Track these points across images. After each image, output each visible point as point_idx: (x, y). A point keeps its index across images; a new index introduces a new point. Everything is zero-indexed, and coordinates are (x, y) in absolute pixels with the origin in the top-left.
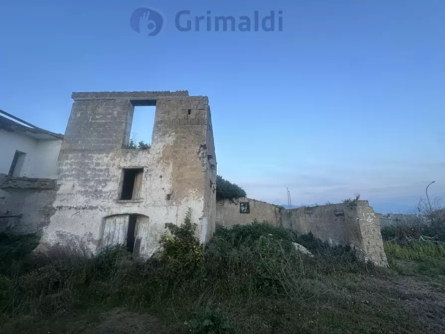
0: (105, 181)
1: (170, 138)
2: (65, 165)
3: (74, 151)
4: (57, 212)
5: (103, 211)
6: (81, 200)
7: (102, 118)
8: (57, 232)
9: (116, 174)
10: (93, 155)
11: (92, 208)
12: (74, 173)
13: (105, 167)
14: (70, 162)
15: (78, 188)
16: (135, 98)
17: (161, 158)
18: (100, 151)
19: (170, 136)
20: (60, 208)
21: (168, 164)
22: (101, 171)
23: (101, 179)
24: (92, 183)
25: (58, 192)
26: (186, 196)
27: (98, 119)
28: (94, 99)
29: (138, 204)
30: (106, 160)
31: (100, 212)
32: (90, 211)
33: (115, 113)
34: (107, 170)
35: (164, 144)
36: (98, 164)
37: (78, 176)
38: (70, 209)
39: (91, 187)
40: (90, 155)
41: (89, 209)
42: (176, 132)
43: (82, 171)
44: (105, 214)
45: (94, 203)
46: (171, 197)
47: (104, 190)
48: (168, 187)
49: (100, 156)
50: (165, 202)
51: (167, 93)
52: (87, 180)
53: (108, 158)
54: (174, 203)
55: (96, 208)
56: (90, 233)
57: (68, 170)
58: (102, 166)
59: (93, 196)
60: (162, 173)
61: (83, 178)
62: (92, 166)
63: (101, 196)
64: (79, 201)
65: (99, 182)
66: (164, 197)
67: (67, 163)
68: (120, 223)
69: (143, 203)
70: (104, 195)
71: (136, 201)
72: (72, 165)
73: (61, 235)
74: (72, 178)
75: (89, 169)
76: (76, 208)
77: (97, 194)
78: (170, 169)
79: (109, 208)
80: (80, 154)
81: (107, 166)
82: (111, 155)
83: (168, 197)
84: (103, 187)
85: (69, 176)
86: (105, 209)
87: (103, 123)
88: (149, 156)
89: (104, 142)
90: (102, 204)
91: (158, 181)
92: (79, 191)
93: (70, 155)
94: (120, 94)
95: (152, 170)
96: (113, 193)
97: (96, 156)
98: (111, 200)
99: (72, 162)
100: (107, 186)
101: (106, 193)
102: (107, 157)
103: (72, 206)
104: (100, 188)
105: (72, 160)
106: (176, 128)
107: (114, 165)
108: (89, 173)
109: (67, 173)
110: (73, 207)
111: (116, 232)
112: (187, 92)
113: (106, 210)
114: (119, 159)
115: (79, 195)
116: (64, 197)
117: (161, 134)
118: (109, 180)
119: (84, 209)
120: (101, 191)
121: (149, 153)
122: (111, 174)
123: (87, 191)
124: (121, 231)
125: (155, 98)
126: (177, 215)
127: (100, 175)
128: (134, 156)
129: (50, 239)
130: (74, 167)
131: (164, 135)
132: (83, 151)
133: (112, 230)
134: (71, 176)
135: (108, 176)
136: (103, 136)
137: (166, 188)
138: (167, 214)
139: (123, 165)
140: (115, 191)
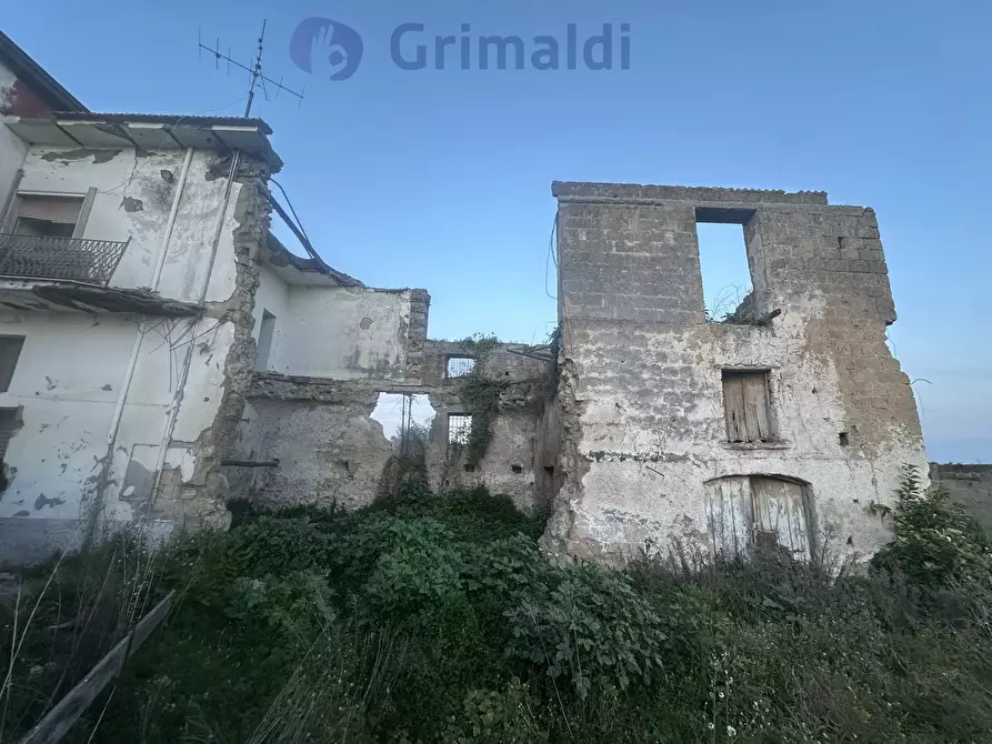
0: (691, 397)
1: (814, 301)
2: (586, 356)
3: (599, 322)
4: (592, 465)
5: (702, 465)
6: (645, 441)
7: (640, 248)
8: (607, 512)
9: (710, 381)
10: (647, 335)
11: (672, 458)
12: (610, 374)
13: (679, 365)
14: (594, 348)
15: (629, 411)
16: (703, 204)
17: (806, 348)
18: (662, 325)
19: (812, 297)
20: (600, 456)
21: (825, 362)
22: (674, 372)
23: (678, 392)
25: (583, 419)
26: (883, 438)
27: (631, 249)
28: (607, 202)
29: (780, 454)
30: (679, 347)
31: (696, 470)
32: (670, 465)
33: (669, 236)
34: (687, 370)
35: (804, 315)
36: (663, 357)
37: (622, 383)
38: (622, 459)
39: (659, 411)
40: (637, 333)
41: (669, 460)
42: (825, 290)
43: (630, 372)
44: (709, 475)
45: (677, 448)
46: (850, 438)
47: (691, 417)
48: (838, 418)
49: (661, 337)
50: (840, 451)
51: (778, 195)
52: (644, 393)
54: (861, 454)
55: (684, 458)
56: (685, 517)
57: (593, 368)
58: (673, 362)
59: (669, 432)
60: (814, 384)
61: (636, 389)
62: (649, 361)
63: (688, 432)
64: (640, 441)
65: (674, 399)
66: (835, 439)
67: (588, 352)
68: (732, 495)
69: (791, 452)
70: (694, 429)
71: (778, 446)
72: (602, 356)
73: (614, 518)
74: (608, 387)
75: (644, 366)
76: (636, 458)
77: (679, 427)
78: (832, 375)
79: (714, 460)
80: (615, 331)
81: (684, 362)
82: (686, 335)
83: (843, 436)
84: (687, 410)
85: (601, 382)
86: (705, 463)
87: (646, 258)
88: (776, 341)
89: (661, 303)
90: (697, 450)
91: (809, 400)
92: (633, 419)
93: (592, 334)
94: (668, 191)
95: (791, 375)
96: (714, 425)
97: (652, 336)
98: (715, 442)
99: (600, 349)
100: (697, 409)
101: (698, 424)
102: (680, 340)
103: (626, 452)
104: (681, 413)
105: (600, 345)
106: (823, 280)
107: (700, 359)
108: (645, 376)
109: (594, 375)
110: (630, 456)
111: (727, 515)
112: (823, 195)
113: (709, 464)
114: (707, 347)
115: (636, 429)
116: (604, 432)
117: (790, 291)
118: (697, 395)
119: (655, 460)
120: (684, 419)
121: (774, 335)
122: (700, 381)
123: (653, 418)
124: (736, 513)
125: (752, 206)
126: (874, 482)
127: (673, 382)
128: (742, 342)
129: (593, 529)
130: (606, 360)
131: (797, 293)
132: (620, 323)
133: (717, 509)
134: (605, 381)
135: (693, 384)
136: (656, 292)
137: (833, 418)
138: (853, 478)
139: (721, 360)
140: (719, 420)
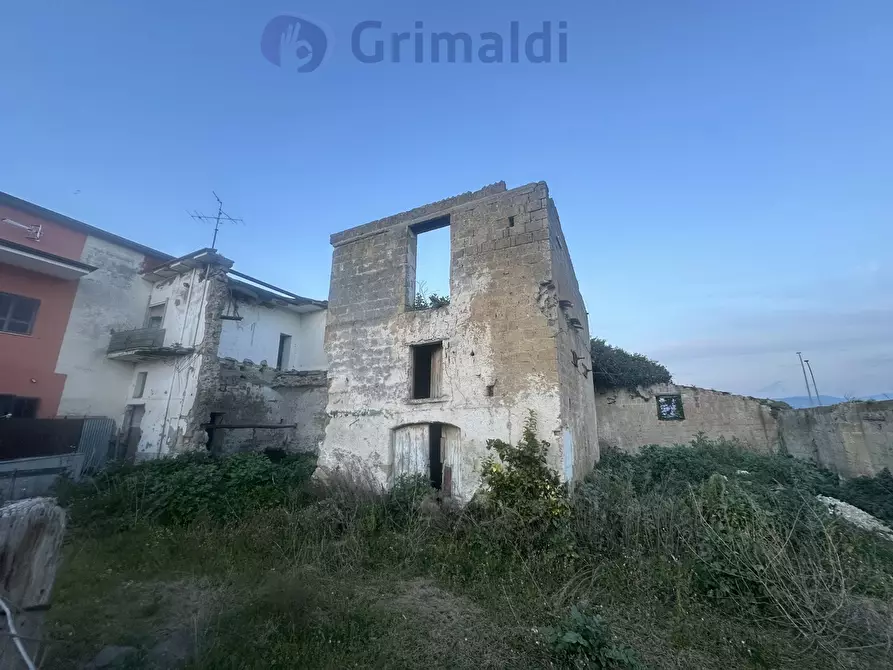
0: (388, 369)
1: (482, 278)
2: (334, 349)
3: (343, 325)
4: (332, 420)
5: (390, 417)
6: (358, 402)
7: (372, 267)
8: (335, 450)
9: (402, 355)
10: (367, 329)
11: (374, 413)
12: (345, 359)
13: (384, 347)
14: (339, 343)
15: (353, 383)
16: (413, 222)
17: (469, 319)
18: (375, 320)
19: (480, 276)
20: (335, 413)
21: (483, 329)
22: (380, 352)
23: (381, 365)
24: (371, 374)
25: (330, 390)
26: (522, 388)
27: (367, 269)
28: (358, 239)
29: (439, 406)
30: (385, 334)
31: (386, 421)
32: (371, 418)
33: (390, 253)
34: (388, 350)
35: (471, 293)
36: (375, 342)
37: (351, 364)
38: (346, 415)
39: (369, 381)
40: (362, 329)
41: (371, 415)
42: (491, 268)
43: (356, 356)
44: (393, 423)
45: (377, 405)
46: (495, 389)
47: (388, 383)
48: (487, 372)
49: (376, 328)
50: (486, 401)
51: (468, 196)
52: (362, 370)
53: (388, 331)
54: (502, 402)
55: (380, 413)
56: (376, 453)
57: (338, 356)
58: (380, 345)
59: (373, 395)
60: (473, 348)
61: (358, 367)
62: (367, 347)
63: (385, 394)
64: (357, 402)
65: (379, 371)
66: (482, 392)
67: (336, 346)
68: (416, 439)
69: (448, 404)
70: (388, 392)
71: (436, 400)
72: (342, 348)
73: (339, 456)
74: (344, 368)
75: (364, 351)
77: (378, 391)
78: (487, 339)
79: (397, 413)
80: (350, 329)
81: (387, 344)
82: (390, 324)
83: (490, 391)
84: (386, 379)
85: (340, 365)
86: (392, 415)
87: (374, 273)
88: (448, 318)
89: (378, 305)
90: (387, 407)
91: (468, 362)
92: (355, 388)
93: (338, 333)
94: (393, 219)
95: (456, 344)
96: (400, 388)
97: (370, 329)
98: (399, 400)
99: (342, 343)
100: (391, 377)
101: (391, 388)
102: (385, 328)
103: (349, 410)
104: (381, 382)
105: (342, 340)
106: (490, 258)
107: (397, 340)
108: (364, 358)
109: (338, 360)
110: (351, 413)
111: (413, 454)
112: (502, 184)
113: (394, 417)
114: (402, 330)
115: (355, 395)
116: (338, 398)
117: (464, 275)
118: (392, 367)
119: (364, 415)
120: (383, 386)
121: (448, 314)
122: (395, 356)
124: (419, 451)
125: (447, 211)
126: (509, 426)
127: (379, 359)
128: (424, 323)
130: (344, 350)
131: (469, 275)
132: (353, 323)
133: (406, 449)
134: (342, 365)
135: (391, 359)
136: (376, 296)
137: (483, 375)
138: (491, 422)
139: (410, 339)
140: (403, 384)
